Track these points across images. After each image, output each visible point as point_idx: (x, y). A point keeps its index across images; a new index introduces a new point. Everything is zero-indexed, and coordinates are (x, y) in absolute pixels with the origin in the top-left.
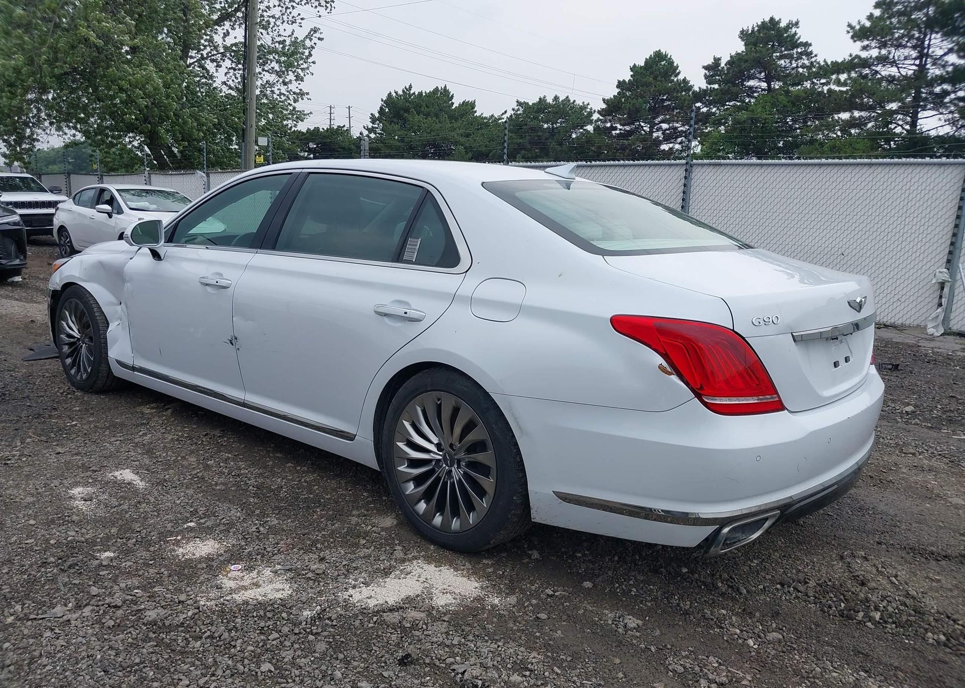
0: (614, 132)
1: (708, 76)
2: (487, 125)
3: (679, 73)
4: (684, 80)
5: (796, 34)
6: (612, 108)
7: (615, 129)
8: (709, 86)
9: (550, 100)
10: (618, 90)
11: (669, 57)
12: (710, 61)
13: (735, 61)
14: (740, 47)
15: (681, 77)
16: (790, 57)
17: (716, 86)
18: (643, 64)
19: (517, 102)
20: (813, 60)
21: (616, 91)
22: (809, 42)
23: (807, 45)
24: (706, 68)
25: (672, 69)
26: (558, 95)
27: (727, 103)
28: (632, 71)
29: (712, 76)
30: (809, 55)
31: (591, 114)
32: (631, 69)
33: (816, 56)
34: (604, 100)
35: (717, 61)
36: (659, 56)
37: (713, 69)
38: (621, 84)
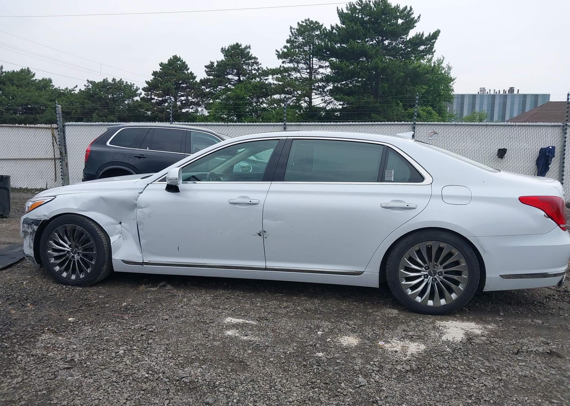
0: (153, 101)
1: (208, 71)
2: (64, 94)
3: (189, 69)
4: (191, 73)
5: (249, 52)
6: (151, 87)
7: (154, 99)
8: (208, 77)
9: (110, 81)
10: (153, 77)
11: (181, 59)
12: (208, 63)
13: (220, 64)
14: (221, 57)
15: (189, 71)
16: (248, 64)
17: (211, 77)
18: (167, 63)
19: (88, 81)
20: (260, 66)
21: (152, 77)
22: (256, 57)
24: (206, 67)
25: (184, 66)
26: (115, 78)
27: (219, 87)
28: (160, 66)
29: (210, 72)
30: (257, 63)
31: (137, 89)
32: (160, 65)
33: (261, 64)
34: (146, 82)
35: (212, 63)
36: (175, 57)
37: (210, 67)
38: (155, 73)
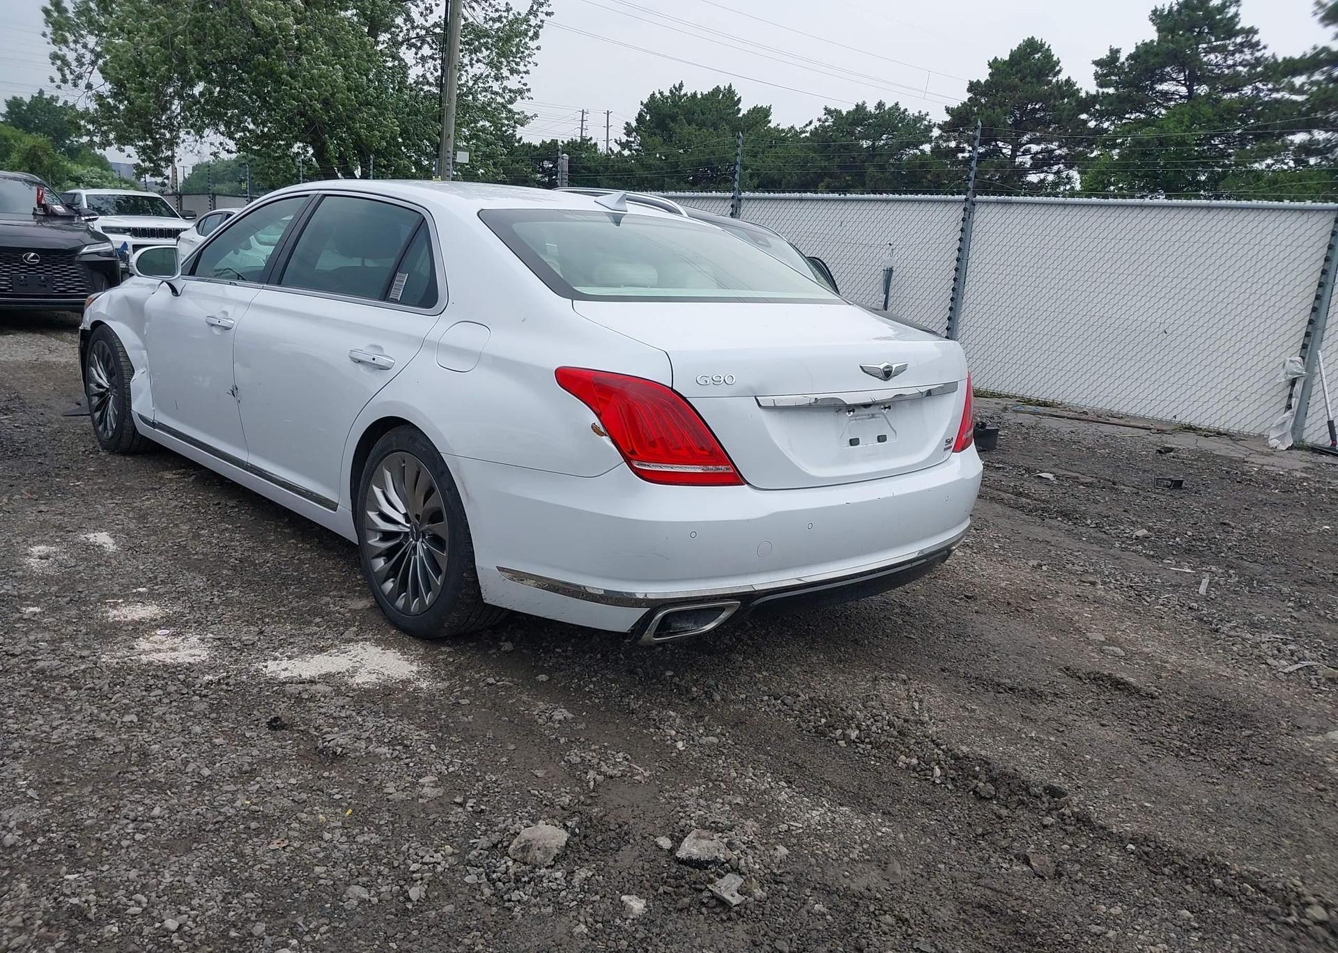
0: (960, 155)
1: (1101, 76)
2: (784, 140)
3: (1060, 71)
4: (1068, 81)
5: (1236, 15)
6: (960, 119)
7: (963, 151)
8: (1101, 90)
9: (871, 107)
10: (970, 95)
11: (1046, 47)
12: (1104, 54)
13: (1143, 53)
14: (1151, 34)
15: (1062, 77)
16: (1222, 50)
17: (1111, 91)
18: (1007, 58)
19: (826, 109)
20: (1258, 54)
21: (966, 96)
22: (1256, 28)
23: (1253, 31)
24: (1097, 63)
25: (1049, 65)
26: (884, 101)
27: (1127, 116)
28: (991, 67)
29: (1106, 75)
30: (1254, 46)
31: (929, 128)
32: (989, 64)
33: (1265, 47)
34: (947, 109)
35: (1114, 53)
36: (1032, 46)
37: (1108, 66)
38: (973, 87)
